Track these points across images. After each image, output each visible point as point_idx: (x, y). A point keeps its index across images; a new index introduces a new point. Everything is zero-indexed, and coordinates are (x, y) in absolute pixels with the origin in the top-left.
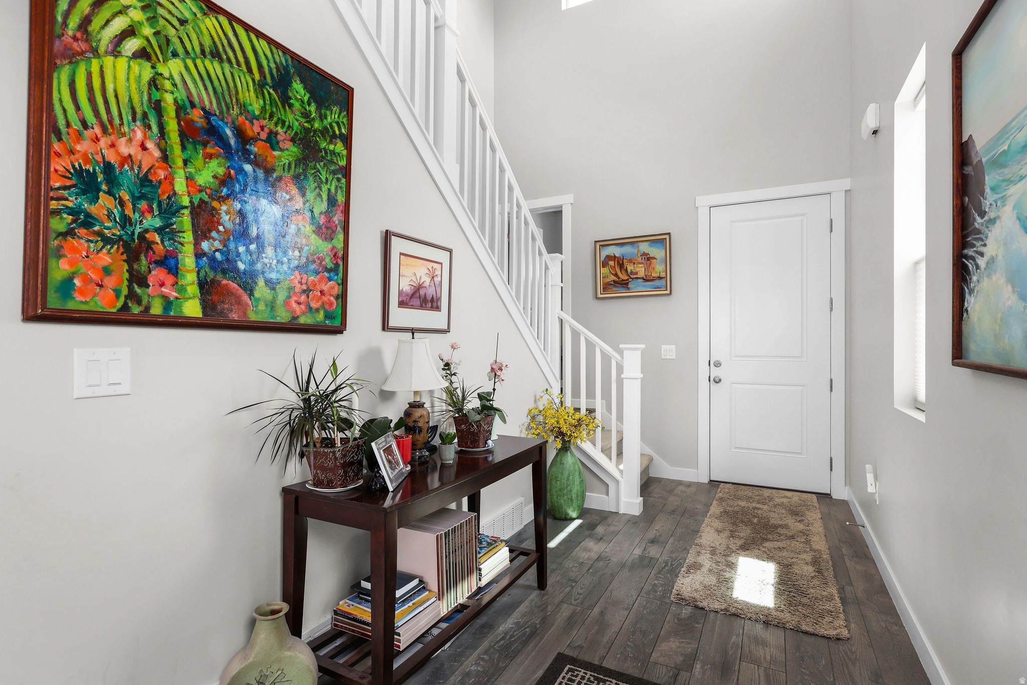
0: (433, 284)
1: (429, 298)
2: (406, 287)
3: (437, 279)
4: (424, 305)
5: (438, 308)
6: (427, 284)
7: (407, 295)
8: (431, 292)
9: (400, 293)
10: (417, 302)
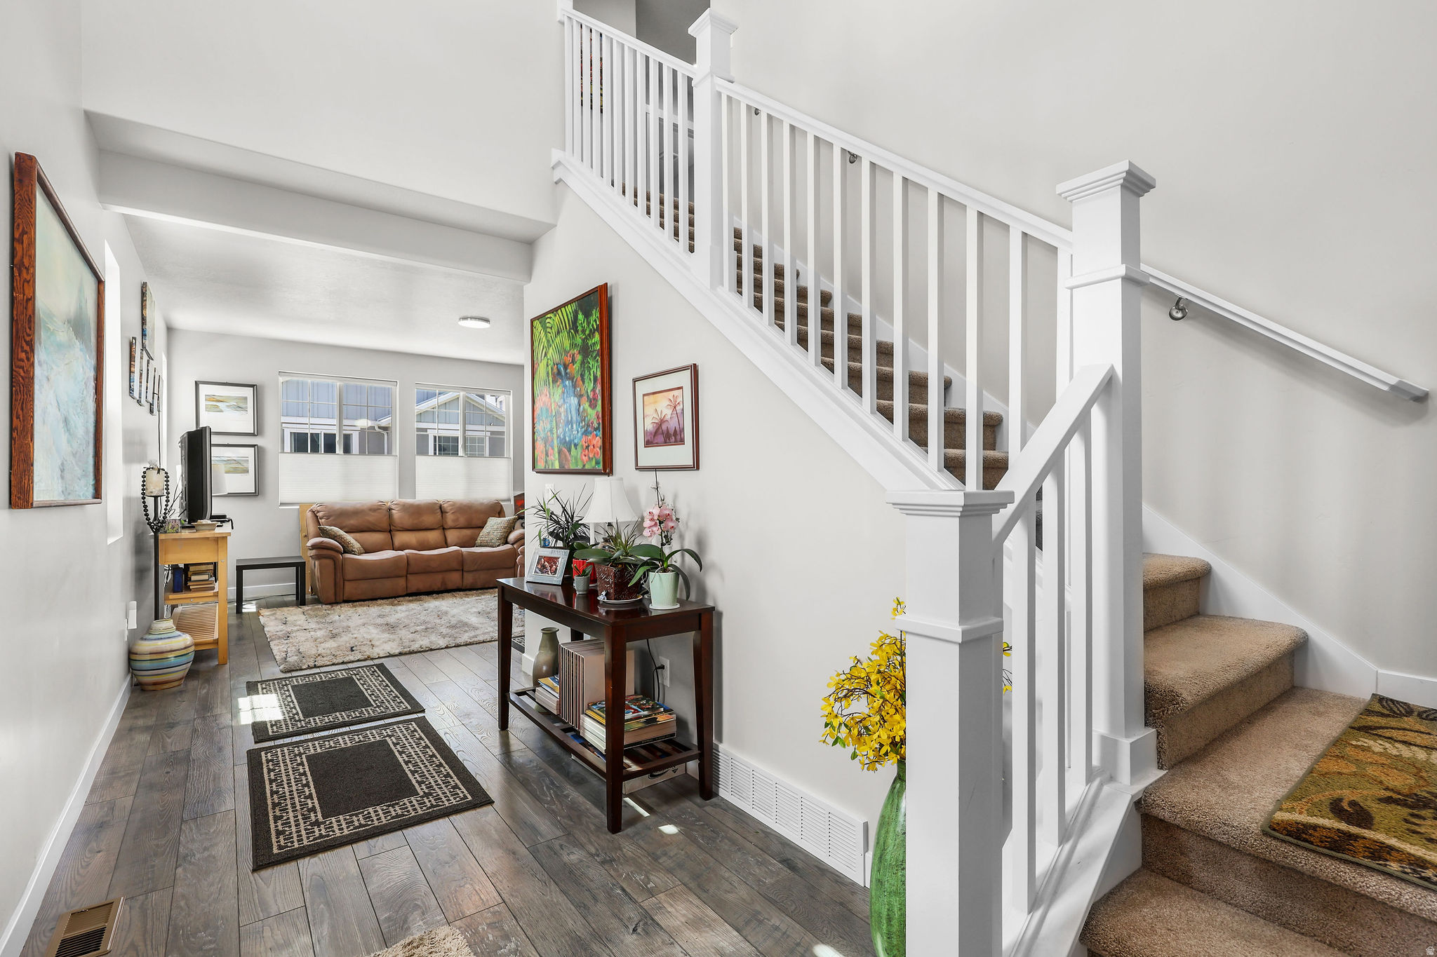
0: (675, 415)
1: (672, 432)
2: (650, 427)
3: (679, 408)
4: (668, 441)
5: (682, 441)
6: (668, 417)
7: (651, 434)
8: (673, 424)
9: (645, 433)
10: (660, 439)
